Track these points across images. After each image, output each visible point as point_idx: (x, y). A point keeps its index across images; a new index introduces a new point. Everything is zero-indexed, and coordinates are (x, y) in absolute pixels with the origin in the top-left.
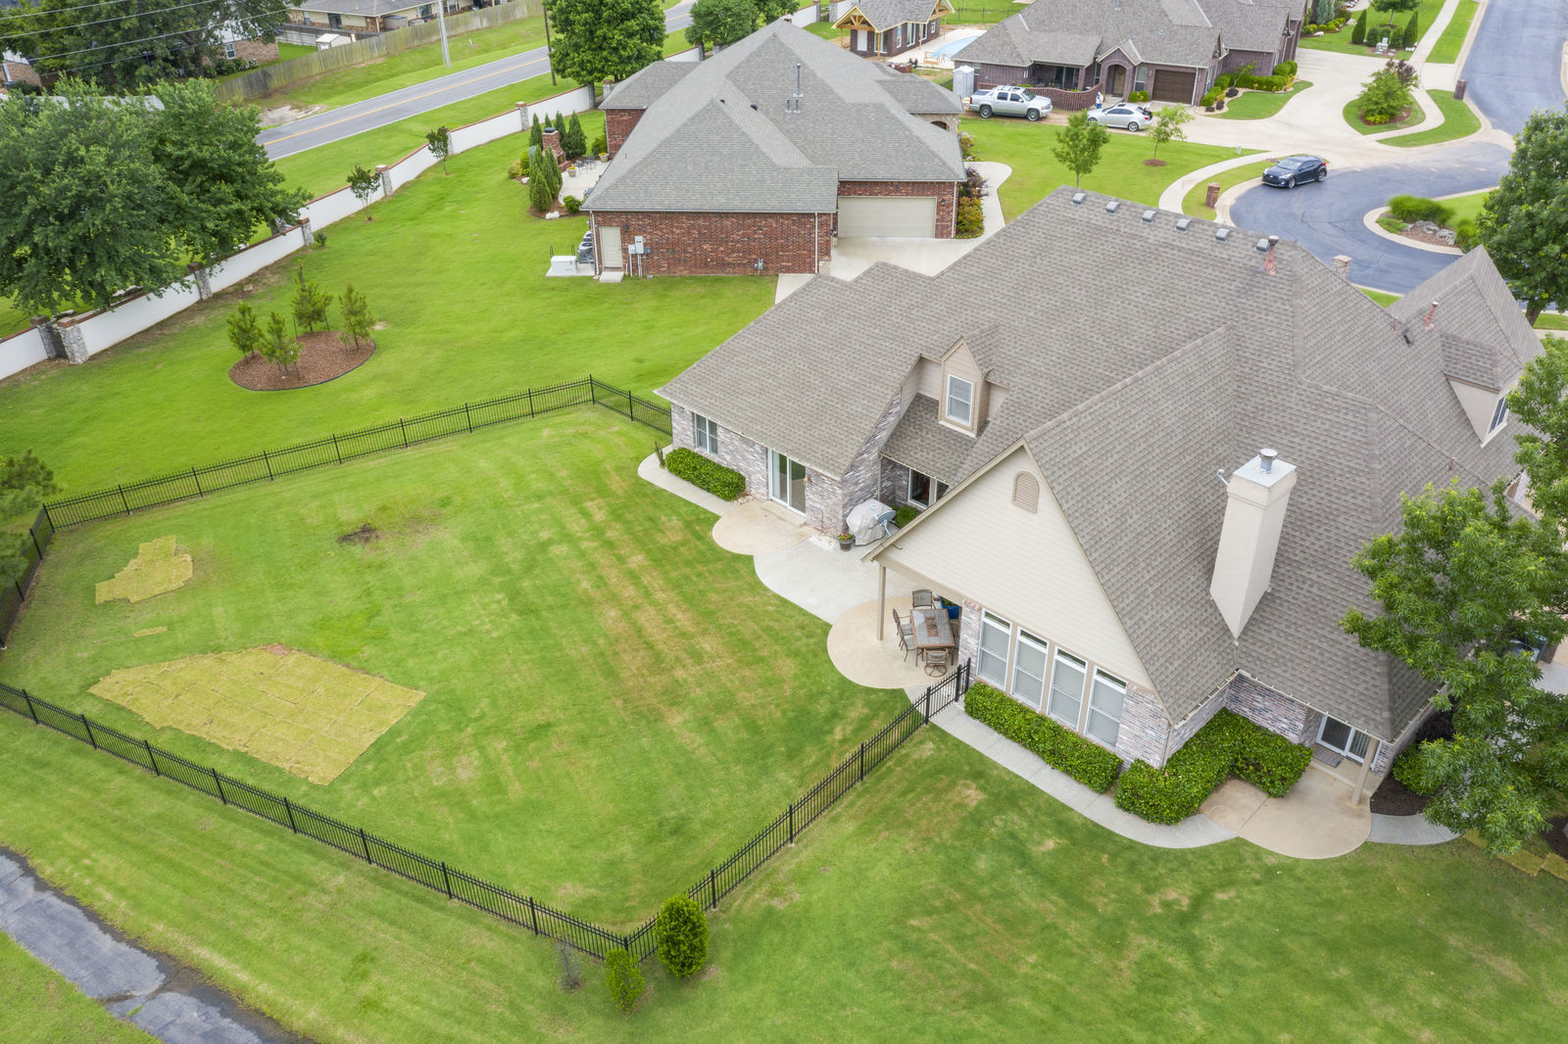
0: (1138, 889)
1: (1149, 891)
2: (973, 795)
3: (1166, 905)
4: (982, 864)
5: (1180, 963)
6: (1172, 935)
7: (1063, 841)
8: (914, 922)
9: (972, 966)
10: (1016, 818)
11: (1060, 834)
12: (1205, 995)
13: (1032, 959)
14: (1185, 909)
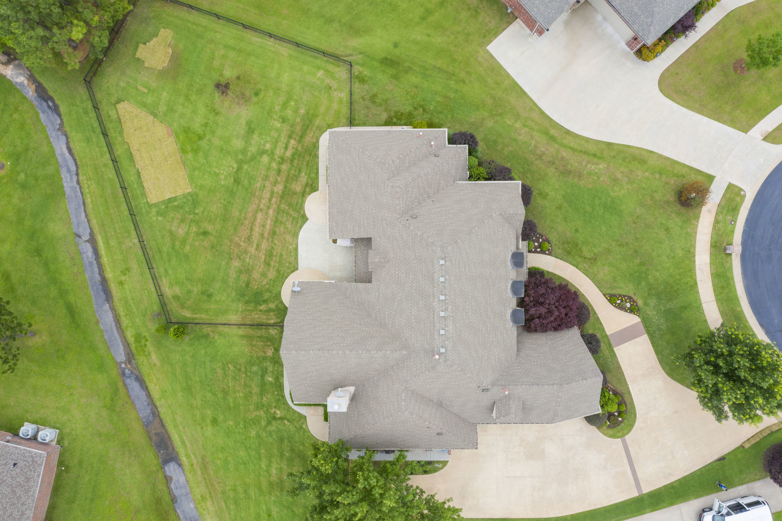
0: (274, 404)
1: (275, 407)
2: (270, 352)
3: (275, 412)
4: (255, 368)
5: (263, 423)
6: (269, 418)
7: (274, 381)
8: (230, 365)
9: (230, 384)
10: (271, 367)
11: (275, 379)
12: (261, 431)
13: (241, 395)
14: (277, 417)
